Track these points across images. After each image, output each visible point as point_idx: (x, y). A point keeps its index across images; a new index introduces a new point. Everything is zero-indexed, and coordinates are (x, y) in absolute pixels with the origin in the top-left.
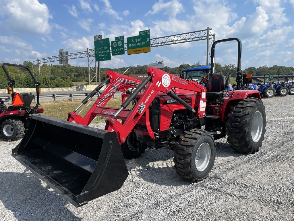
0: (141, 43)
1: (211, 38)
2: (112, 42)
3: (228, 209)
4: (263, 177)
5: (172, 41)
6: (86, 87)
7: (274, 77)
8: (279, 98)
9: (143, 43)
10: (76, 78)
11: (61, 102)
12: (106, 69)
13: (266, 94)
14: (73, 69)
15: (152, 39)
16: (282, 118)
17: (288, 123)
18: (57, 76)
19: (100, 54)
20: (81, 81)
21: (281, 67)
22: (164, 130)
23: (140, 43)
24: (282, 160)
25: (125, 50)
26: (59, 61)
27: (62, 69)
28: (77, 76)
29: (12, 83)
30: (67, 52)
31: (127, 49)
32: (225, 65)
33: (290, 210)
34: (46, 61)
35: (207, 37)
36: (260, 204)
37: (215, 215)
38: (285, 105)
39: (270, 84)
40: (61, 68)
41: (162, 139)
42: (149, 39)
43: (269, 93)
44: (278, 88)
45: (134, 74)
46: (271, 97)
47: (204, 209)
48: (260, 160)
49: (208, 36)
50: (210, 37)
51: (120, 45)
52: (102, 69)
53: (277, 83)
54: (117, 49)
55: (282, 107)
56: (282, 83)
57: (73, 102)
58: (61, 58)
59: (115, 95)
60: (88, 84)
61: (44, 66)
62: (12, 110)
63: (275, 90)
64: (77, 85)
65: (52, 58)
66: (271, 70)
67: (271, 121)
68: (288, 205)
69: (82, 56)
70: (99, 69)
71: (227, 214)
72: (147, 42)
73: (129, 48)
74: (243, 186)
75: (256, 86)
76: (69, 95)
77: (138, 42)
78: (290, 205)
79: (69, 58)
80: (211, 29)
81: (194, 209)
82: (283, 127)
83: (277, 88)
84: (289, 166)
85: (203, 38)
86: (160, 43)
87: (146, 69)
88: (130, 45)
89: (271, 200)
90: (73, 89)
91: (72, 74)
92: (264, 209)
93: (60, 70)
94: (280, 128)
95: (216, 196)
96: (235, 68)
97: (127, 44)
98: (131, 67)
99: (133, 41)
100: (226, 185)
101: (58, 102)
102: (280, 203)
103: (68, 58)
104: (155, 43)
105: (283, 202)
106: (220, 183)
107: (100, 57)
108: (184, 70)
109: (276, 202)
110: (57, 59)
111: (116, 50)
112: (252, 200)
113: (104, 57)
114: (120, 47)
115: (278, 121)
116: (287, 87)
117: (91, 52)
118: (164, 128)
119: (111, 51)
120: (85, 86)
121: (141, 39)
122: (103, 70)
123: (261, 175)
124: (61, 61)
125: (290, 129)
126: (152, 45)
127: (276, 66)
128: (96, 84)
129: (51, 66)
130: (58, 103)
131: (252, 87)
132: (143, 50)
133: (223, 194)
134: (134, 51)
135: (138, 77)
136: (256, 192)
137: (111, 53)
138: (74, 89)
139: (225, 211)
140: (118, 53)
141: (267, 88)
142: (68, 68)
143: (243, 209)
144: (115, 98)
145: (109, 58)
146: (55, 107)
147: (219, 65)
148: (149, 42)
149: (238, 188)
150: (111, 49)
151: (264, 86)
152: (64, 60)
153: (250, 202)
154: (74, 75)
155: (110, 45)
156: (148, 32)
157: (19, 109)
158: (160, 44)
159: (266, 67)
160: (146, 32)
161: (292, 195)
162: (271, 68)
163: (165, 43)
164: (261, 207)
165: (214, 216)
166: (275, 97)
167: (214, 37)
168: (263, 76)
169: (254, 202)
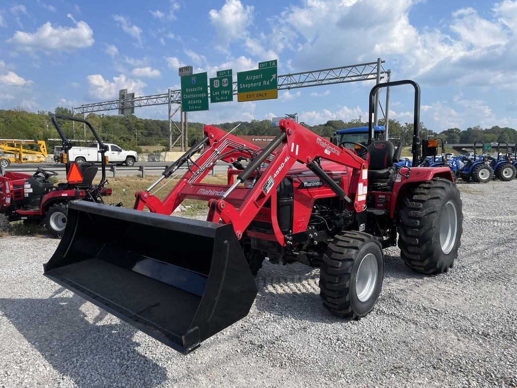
0: (262, 83)
1: (383, 77)
2: (212, 80)
3: (409, 340)
4: (463, 301)
5: (316, 81)
6: (165, 155)
7: (493, 147)
8: (499, 184)
9: (265, 82)
10: (144, 139)
11: (125, 180)
12: (196, 126)
13: (476, 176)
14: (140, 124)
15: (280, 76)
16: (500, 217)
17: (511, 224)
18: (112, 136)
19: (191, 99)
20: (153, 145)
21: (506, 130)
22: (299, 232)
23: (260, 83)
24: (495, 279)
25: (234, 94)
26: (119, 109)
27: (121, 124)
28: (147, 136)
29: (67, 147)
30: (134, 94)
31: (237, 92)
32: (406, 124)
33: (501, 344)
34: (96, 108)
35: (376, 75)
36: (456, 335)
37: (391, 346)
38: (508, 196)
39: (483, 160)
40: (119, 120)
41: (295, 246)
42: (276, 75)
43: (482, 174)
44: (498, 166)
45: (245, 134)
46: (485, 182)
47: (375, 338)
48: (460, 277)
49: (377, 73)
50: (381, 75)
51: (226, 85)
52: (191, 125)
53: (496, 158)
54: (220, 92)
55: (504, 199)
56: (506, 159)
57: (144, 181)
58: (123, 103)
59: (216, 171)
60: (168, 150)
61: (91, 118)
62: (65, 189)
63: (492, 170)
64: (147, 151)
65: (106, 103)
66: (488, 135)
67: (483, 220)
68: (498, 339)
69: (159, 101)
70: (185, 125)
71: (407, 346)
72: (271, 81)
73: (240, 90)
74: (432, 312)
75: (460, 162)
76: (139, 168)
77: (257, 81)
78: (501, 338)
79: (136, 105)
80: (384, 62)
81: (360, 338)
82: (502, 231)
83: (496, 166)
84: (505, 287)
85: (370, 77)
86: (295, 83)
87: (267, 127)
88: (242, 85)
89: (473, 331)
90: (142, 158)
91: (139, 131)
92: (463, 342)
93: (118, 124)
94: (497, 232)
95: (391, 323)
96: (423, 130)
97: (237, 84)
98: (243, 124)
99: (247, 78)
100: (406, 309)
101: (119, 180)
102: (486, 335)
103: (134, 105)
104: (286, 82)
105: (491, 334)
106: (398, 307)
107: (191, 105)
108: (337, 132)
109: (480, 333)
110: (116, 105)
111: (218, 93)
112: (445, 330)
113: (198, 104)
114: (225, 89)
115: (494, 221)
116: (515, 166)
117: (175, 96)
118: (298, 228)
119: (209, 95)
120: (163, 154)
121: (261, 75)
122: (192, 127)
123: (461, 299)
124: (122, 110)
125: (512, 235)
126: (280, 85)
127: (497, 127)
128: (181, 151)
129: (102, 116)
130: (120, 182)
131: (453, 163)
132: (264, 95)
133: (403, 321)
134: (249, 96)
135: (253, 140)
136: (452, 320)
137: (209, 99)
138: (144, 158)
139: (405, 342)
140: (222, 98)
141: (479, 167)
142: (131, 121)
143: (431, 340)
144: (216, 176)
145: (205, 107)
146: (115, 187)
147: (396, 124)
148: (275, 81)
149: (424, 314)
150: (209, 92)
151: (474, 163)
152: (128, 108)
153: (442, 332)
154: (142, 133)
155: (209, 84)
156: (274, 64)
157: (76, 188)
158: (294, 85)
159: (480, 129)
160: (272, 64)
161: (505, 326)
162: (487, 131)
163: (302, 83)
164: (458, 340)
165: (389, 347)
166: (493, 182)
167: (388, 76)
168: (472, 145)
169: (448, 333)
